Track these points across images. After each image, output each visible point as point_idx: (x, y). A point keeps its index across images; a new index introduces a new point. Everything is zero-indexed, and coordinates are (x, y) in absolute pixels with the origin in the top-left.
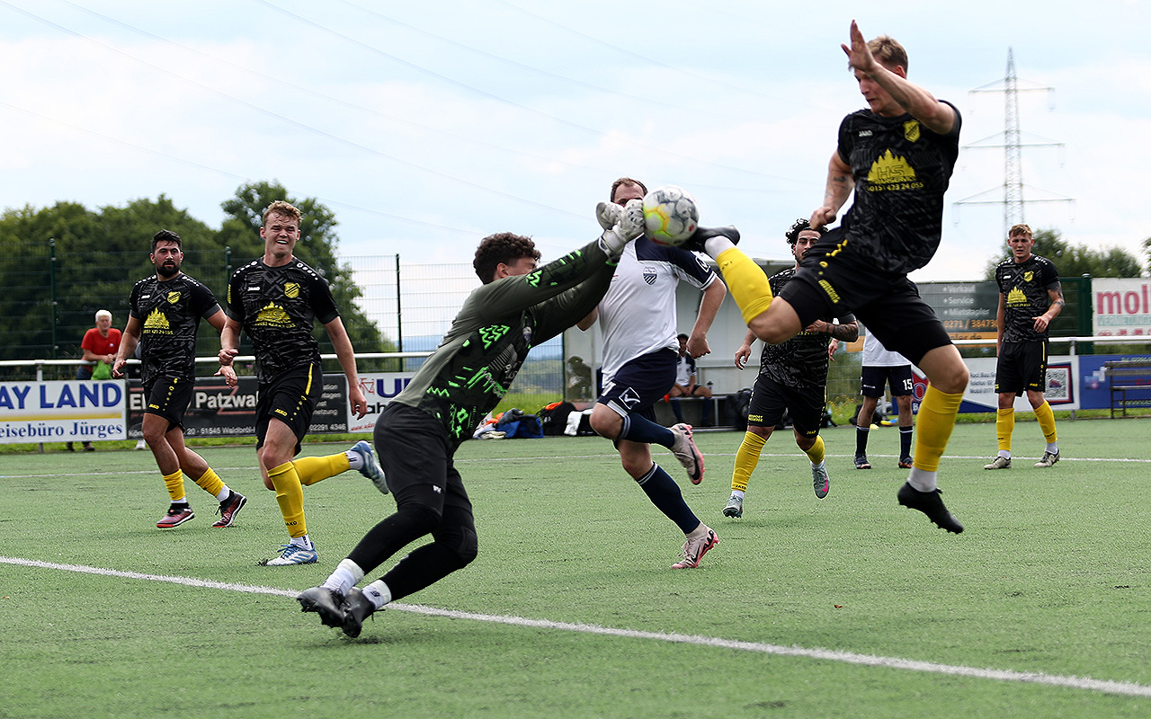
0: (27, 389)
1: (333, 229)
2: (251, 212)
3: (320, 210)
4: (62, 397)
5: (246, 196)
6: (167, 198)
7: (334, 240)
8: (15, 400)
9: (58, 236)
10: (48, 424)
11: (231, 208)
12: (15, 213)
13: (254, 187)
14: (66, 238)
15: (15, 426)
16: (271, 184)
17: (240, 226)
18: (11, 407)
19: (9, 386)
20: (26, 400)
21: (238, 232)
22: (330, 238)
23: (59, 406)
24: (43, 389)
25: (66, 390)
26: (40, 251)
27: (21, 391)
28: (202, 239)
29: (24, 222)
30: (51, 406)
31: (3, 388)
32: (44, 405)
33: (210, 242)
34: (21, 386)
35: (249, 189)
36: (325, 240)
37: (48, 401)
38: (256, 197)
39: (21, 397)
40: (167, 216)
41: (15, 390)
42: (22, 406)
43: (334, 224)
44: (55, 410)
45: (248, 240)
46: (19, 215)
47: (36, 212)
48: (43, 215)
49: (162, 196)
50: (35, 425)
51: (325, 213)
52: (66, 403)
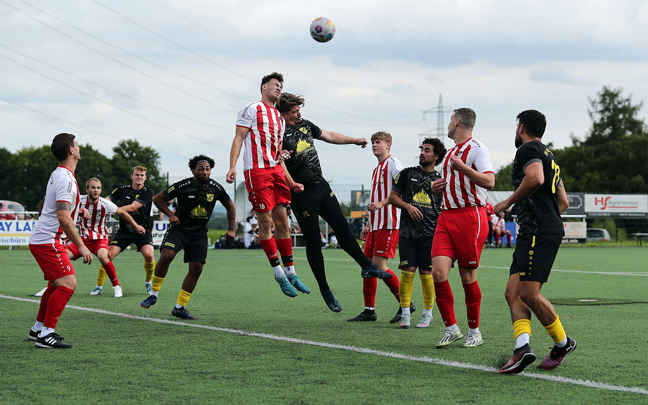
0: (11, 223)
1: (158, 160)
2: (124, 152)
3: (153, 151)
4: (25, 227)
5: (123, 145)
6: (89, 145)
7: (159, 164)
8: (6, 228)
9: (44, 159)
10: (19, 238)
11: (116, 150)
12: (26, 149)
13: (127, 142)
14: (48, 160)
15: (5, 238)
16: (133, 141)
17: (120, 157)
18: (4, 230)
19: (3, 221)
20: (11, 228)
21: (120, 160)
22: (157, 163)
23: (24, 230)
24: (17, 223)
25: (27, 224)
26: (37, 165)
27: (9, 224)
28: (104, 162)
29: (30, 153)
30: (21, 230)
31: (1, 223)
32: (18, 230)
33: (107, 163)
34: (9, 222)
35: (124, 142)
36: (155, 164)
37: (19, 228)
38: (127, 146)
39: (8, 226)
40: (89, 152)
41: (6, 223)
42: (8, 230)
43: (159, 157)
44: (22, 232)
45: (123, 163)
46: (28, 150)
47: (35, 149)
48: (38, 151)
49: (88, 144)
50: (14, 238)
51: (155, 153)
52: (27, 229)
